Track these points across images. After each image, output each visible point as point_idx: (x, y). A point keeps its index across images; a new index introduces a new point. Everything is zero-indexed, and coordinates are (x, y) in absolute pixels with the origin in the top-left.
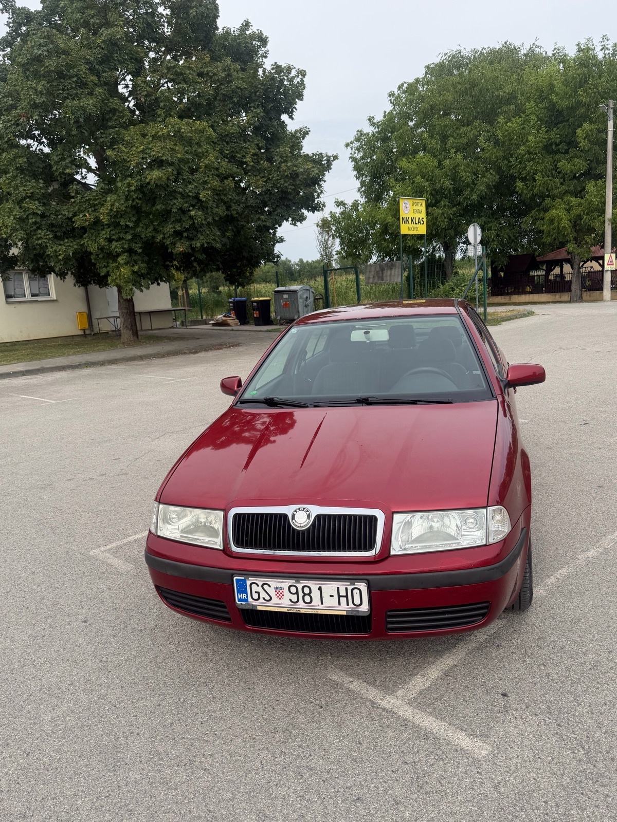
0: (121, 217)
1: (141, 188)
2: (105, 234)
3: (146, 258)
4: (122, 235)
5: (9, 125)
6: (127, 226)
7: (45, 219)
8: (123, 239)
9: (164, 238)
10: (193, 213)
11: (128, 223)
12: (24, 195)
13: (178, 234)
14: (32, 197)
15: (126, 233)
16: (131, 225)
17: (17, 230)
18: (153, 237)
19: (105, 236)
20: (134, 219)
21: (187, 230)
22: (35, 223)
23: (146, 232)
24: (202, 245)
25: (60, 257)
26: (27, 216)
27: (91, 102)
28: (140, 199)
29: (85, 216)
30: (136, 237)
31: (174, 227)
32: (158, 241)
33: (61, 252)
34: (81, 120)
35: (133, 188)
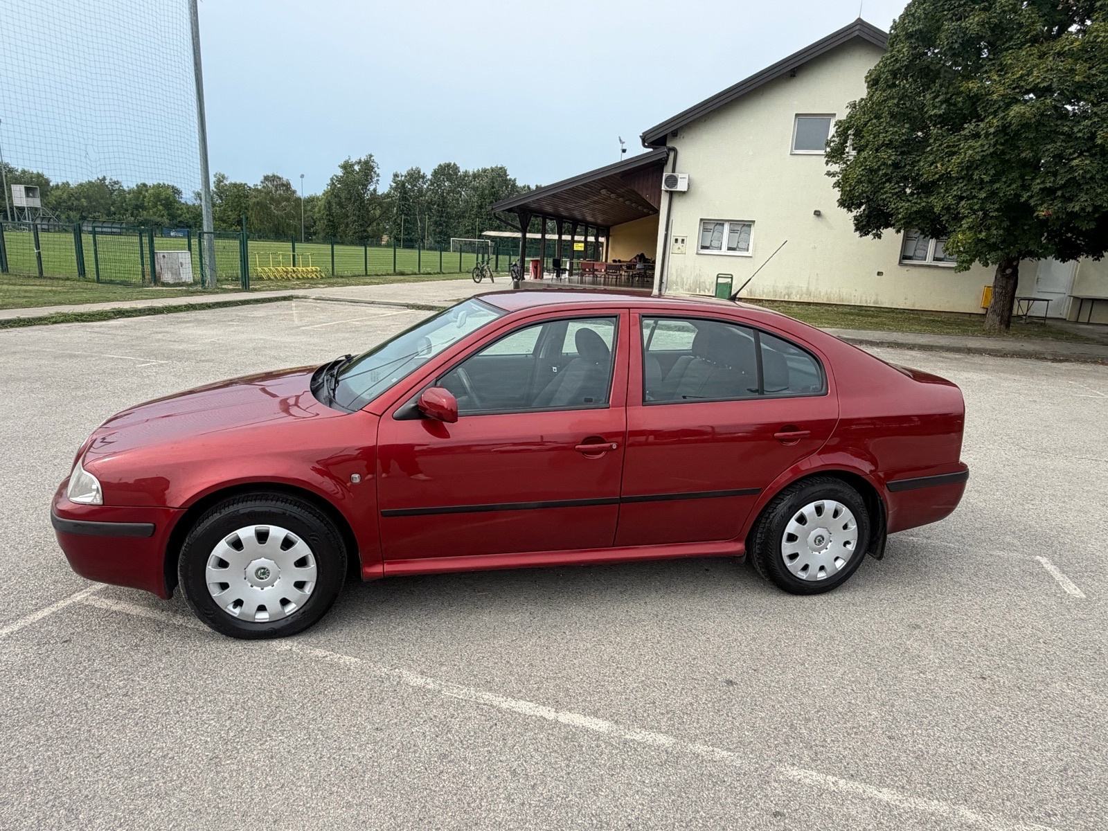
0: (976, 168)
1: (1004, 129)
2: (955, 191)
3: (1006, 224)
4: (974, 192)
5: (889, 61)
6: (982, 180)
7: (899, 170)
8: (975, 197)
9: (1031, 197)
10: (1075, 163)
11: (983, 176)
12: (881, 142)
13: (1049, 193)
14: (889, 145)
15: (981, 189)
16: (986, 178)
17: (861, 182)
18: (1017, 196)
19: (955, 193)
20: (992, 172)
21: (1063, 187)
22: (886, 174)
23: (1006, 189)
24: (1083, 209)
25: (900, 216)
26: (879, 167)
27: (976, 19)
28: (1002, 144)
29: (937, 167)
30: (993, 194)
31: (1043, 182)
32: (1023, 200)
33: (901, 210)
34: (956, 46)
35: (992, 130)
